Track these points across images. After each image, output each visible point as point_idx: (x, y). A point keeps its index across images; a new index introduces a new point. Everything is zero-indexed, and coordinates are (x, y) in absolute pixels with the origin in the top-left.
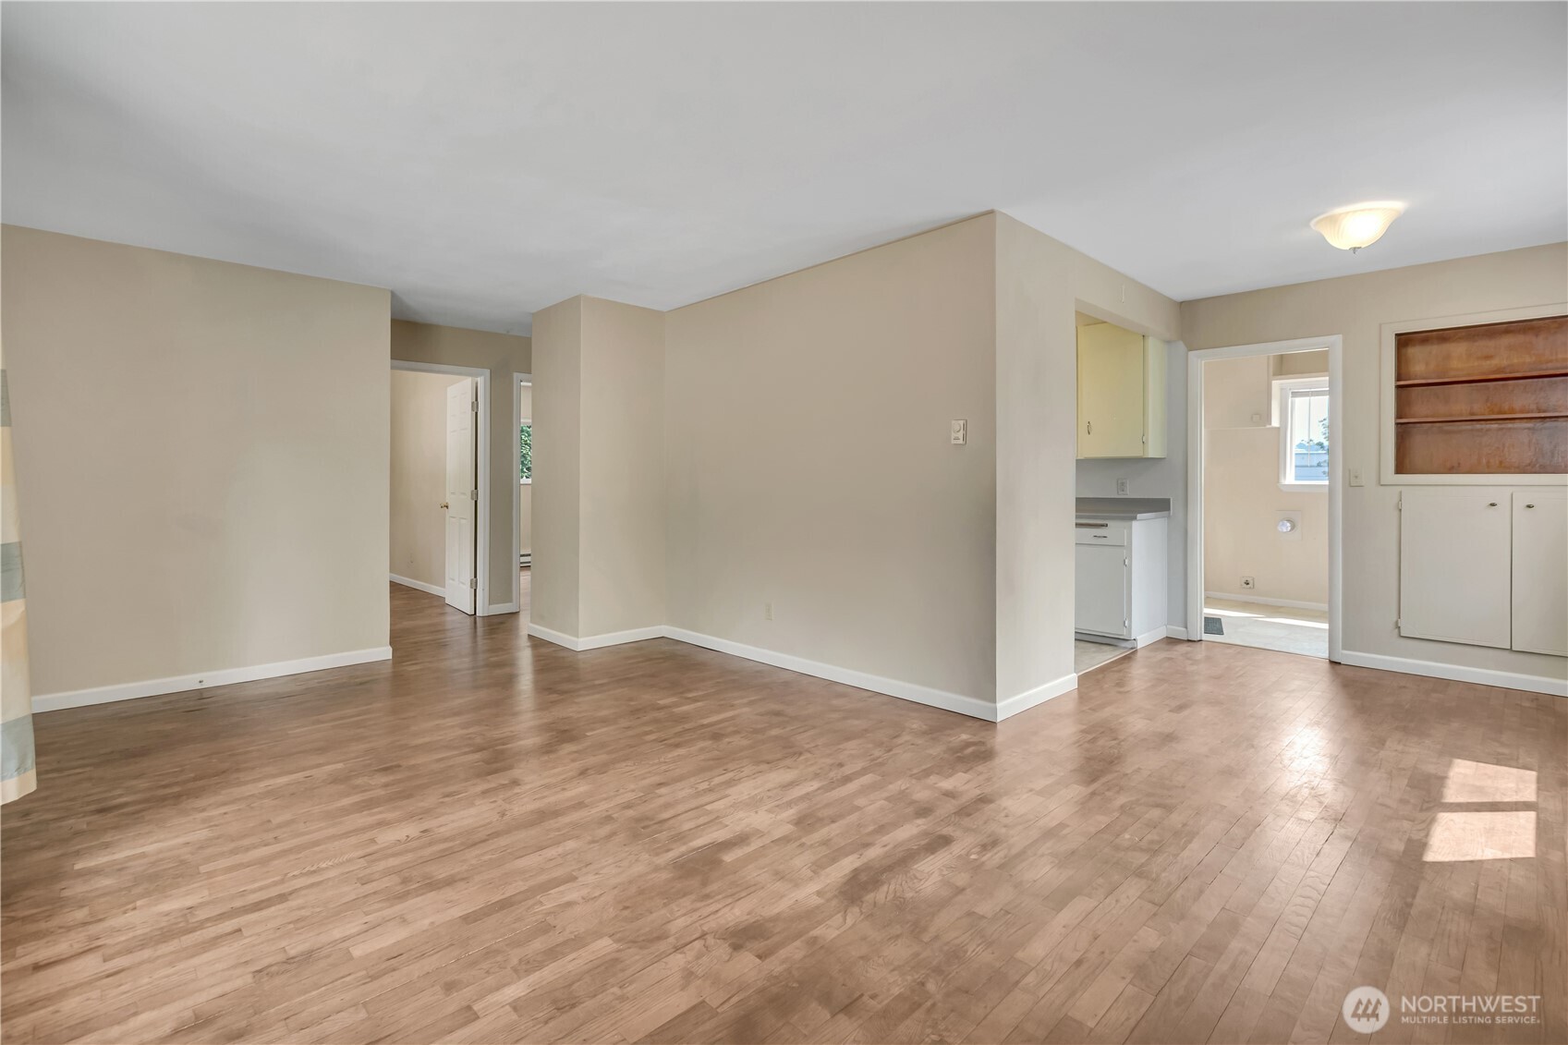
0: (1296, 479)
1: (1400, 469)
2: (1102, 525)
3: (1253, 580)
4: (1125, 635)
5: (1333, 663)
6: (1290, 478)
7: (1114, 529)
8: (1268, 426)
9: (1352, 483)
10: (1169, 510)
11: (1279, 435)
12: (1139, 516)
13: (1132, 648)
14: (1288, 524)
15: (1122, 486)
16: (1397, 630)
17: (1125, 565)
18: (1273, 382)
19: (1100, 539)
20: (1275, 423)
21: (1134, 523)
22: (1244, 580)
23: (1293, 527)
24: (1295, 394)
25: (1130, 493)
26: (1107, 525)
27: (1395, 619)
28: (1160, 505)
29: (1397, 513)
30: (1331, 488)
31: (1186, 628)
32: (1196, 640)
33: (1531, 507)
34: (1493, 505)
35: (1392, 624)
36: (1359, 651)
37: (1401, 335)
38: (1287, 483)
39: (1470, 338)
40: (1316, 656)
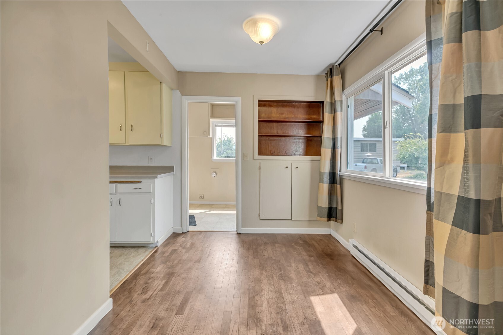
0: (217, 157)
1: (260, 153)
2: (138, 182)
3: (203, 195)
4: (151, 240)
5: (239, 234)
6: (215, 157)
7: (145, 183)
8: (209, 137)
9: (244, 158)
10: (174, 171)
11: (212, 140)
12: (159, 176)
13: (156, 247)
14: (215, 174)
15: (151, 159)
16: (259, 217)
17: (151, 203)
18: (210, 120)
19: (137, 190)
20: (211, 136)
21: (156, 180)
22: (200, 196)
23: (216, 175)
24: (217, 126)
25: (155, 163)
26: (141, 182)
27: (258, 213)
28: (169, 169)
29: (259, 171)
30: (237, 161)
31: (182, 227)
32: (186, 232)
33: (297, 168)
34: (287, 167)
35: (258, 215)
36: (247, 227)
37: (259, 101)
38: (214, 158)
39: (277, 106)
40: (231, 231)
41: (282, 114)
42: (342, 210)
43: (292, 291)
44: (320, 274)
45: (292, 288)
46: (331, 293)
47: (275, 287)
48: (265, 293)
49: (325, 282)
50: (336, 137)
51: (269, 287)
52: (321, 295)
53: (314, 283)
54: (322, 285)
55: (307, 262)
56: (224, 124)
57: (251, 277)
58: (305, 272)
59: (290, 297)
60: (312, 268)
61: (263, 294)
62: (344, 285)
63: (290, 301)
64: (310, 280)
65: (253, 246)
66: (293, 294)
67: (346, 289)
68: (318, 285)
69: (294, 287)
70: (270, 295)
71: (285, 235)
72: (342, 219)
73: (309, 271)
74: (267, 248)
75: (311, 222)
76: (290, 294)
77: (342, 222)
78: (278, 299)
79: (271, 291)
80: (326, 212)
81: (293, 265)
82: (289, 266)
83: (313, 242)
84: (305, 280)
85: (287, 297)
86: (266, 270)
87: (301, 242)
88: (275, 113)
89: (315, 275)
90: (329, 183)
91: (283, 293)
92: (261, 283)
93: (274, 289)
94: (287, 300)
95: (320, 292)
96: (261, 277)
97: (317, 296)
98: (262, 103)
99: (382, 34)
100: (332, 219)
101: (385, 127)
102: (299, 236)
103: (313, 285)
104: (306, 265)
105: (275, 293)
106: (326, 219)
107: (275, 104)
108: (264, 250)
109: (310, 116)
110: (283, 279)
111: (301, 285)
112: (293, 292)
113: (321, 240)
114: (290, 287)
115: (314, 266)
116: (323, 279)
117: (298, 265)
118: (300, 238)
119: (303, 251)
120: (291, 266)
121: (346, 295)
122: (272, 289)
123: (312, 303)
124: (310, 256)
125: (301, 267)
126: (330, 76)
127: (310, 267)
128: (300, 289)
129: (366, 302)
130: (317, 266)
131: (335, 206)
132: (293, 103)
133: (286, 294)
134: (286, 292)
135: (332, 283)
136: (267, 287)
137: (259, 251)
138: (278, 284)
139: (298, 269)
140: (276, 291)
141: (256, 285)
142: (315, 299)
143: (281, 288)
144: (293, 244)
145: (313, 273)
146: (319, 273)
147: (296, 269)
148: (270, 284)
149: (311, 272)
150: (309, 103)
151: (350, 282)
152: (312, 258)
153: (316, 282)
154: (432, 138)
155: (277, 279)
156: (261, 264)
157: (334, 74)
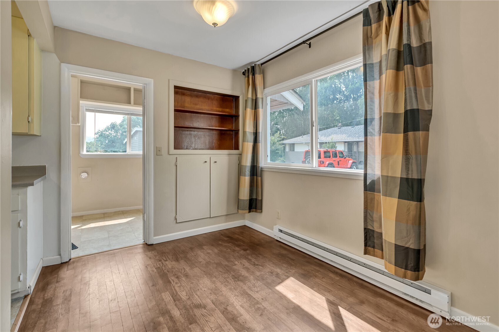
1: (177, 147)
4: (19, 288)
5: (149, 245)
6: (85, 151)
8: (77, 124)
10: (46, 175)
11: (80, 129)
12: (35, 183)
13: (26, 297)
16: (175, 220)
18: (80, 101)
20: (80, 124)
24: (87, 110)
27: (174, 216)
28: (41, 171)
29: (175, 167)
31: (60, 255)
32: (68, 260)
33: (215, 162)
34: (205, 162)
35: (173, 219)
36: (161, 235)
37: (176, 87)
38: (84, 154)
39: (191, 96)
40: (136, 244)
41: (196, 104)
42: (262, 200)
43: (256, 288)
44: (266, 264)
45: (254, 286)
46: (287, 278)
47: (238, 290)
48: (234, 301)
49: (276, 270)
50: (257, 131)
51: (232, 293)
52: (281, 282)
53: (267, 274)
54: (276, 273)
55: (247, 257)
56: (100, 108)
57: (205, 289)
58: (252, 266)
59: (259, 295)
60: (255, 261)
61: (232, 302)
62: (290, 267)
63: (262, 299)
64: (262, 273)
65: (180, 255)
66: (259, 291)
67: (295, 270)
68: (272, 274)
69: (254, 284)
70: (240, 300)
71: (205, 236)
72: (261, 209)
73: (254, 265)
74: (197, 254)
75: (228, 216)
76: (257, 292)
77: (262, 212)
78: (250, 301)
79: (238, 296)
80: (247, 204)
81: (236, 263)
82: (234, 266)
83: (237, 236)
84: (258, 274)
85: (256, 296)
86: (215, 277)
87: (226, 239)
88: (189, 103)
89: (262, 266)
90: (250, 176)
91: (250, 293)
92: (221, 291)
93: (239, 293)
94: (258, 299)
95: (278, 280)
96: (216, 285)
97: (280, 285)
98: (179, 91)
99: (310, 47)
100: (252, 210)
101: (312, 126)
102: (219, 233)
103: (268, 276)
104: (247, 258)
105: (242, 296)
106: (248, 211)
107: (188, 92)
108: (195, 256)
109: (223, 109)
110: (238, 280)
111: (259, 280)
112: (258, 289)
113: (241, 232)
114: (252, 286)
115: (255, 258)
116: (272, 268)
117: (241, 262)
118: (222, 234)
119: (235, 247)
120: (235, 265)
121: (298, 276)
122: (237, 294)
123: (280, 293)
124: (245, 250)
125: (245, 262)
126: (250, 73)
127: (253, 260)
128: (261, 284)
129: (316, 276)
130: (258, 258)
131: (254, 197)
132: (208, 95)
133: (253, 293)
134: (252, 292)
135: (282, 269)
136: (231, 293)
137: (191, 259)
138: (238, 287)
139: (244, 265)
140: (242, 295)
141: (218, 295)
142: (280, 288)
143: (244, 290)
144: (220, 243)
145: (260, 265)
146: (264, 263)
147: (243, 266)
148: (230, 289)
149: (257, 265)
150: (223, 97)
151: (293, 263)
152: (248, 251)
153: (268, 272)
154: (367, 136)
155: (234, 282)
156: (204, 271)
157: (256, 72)
